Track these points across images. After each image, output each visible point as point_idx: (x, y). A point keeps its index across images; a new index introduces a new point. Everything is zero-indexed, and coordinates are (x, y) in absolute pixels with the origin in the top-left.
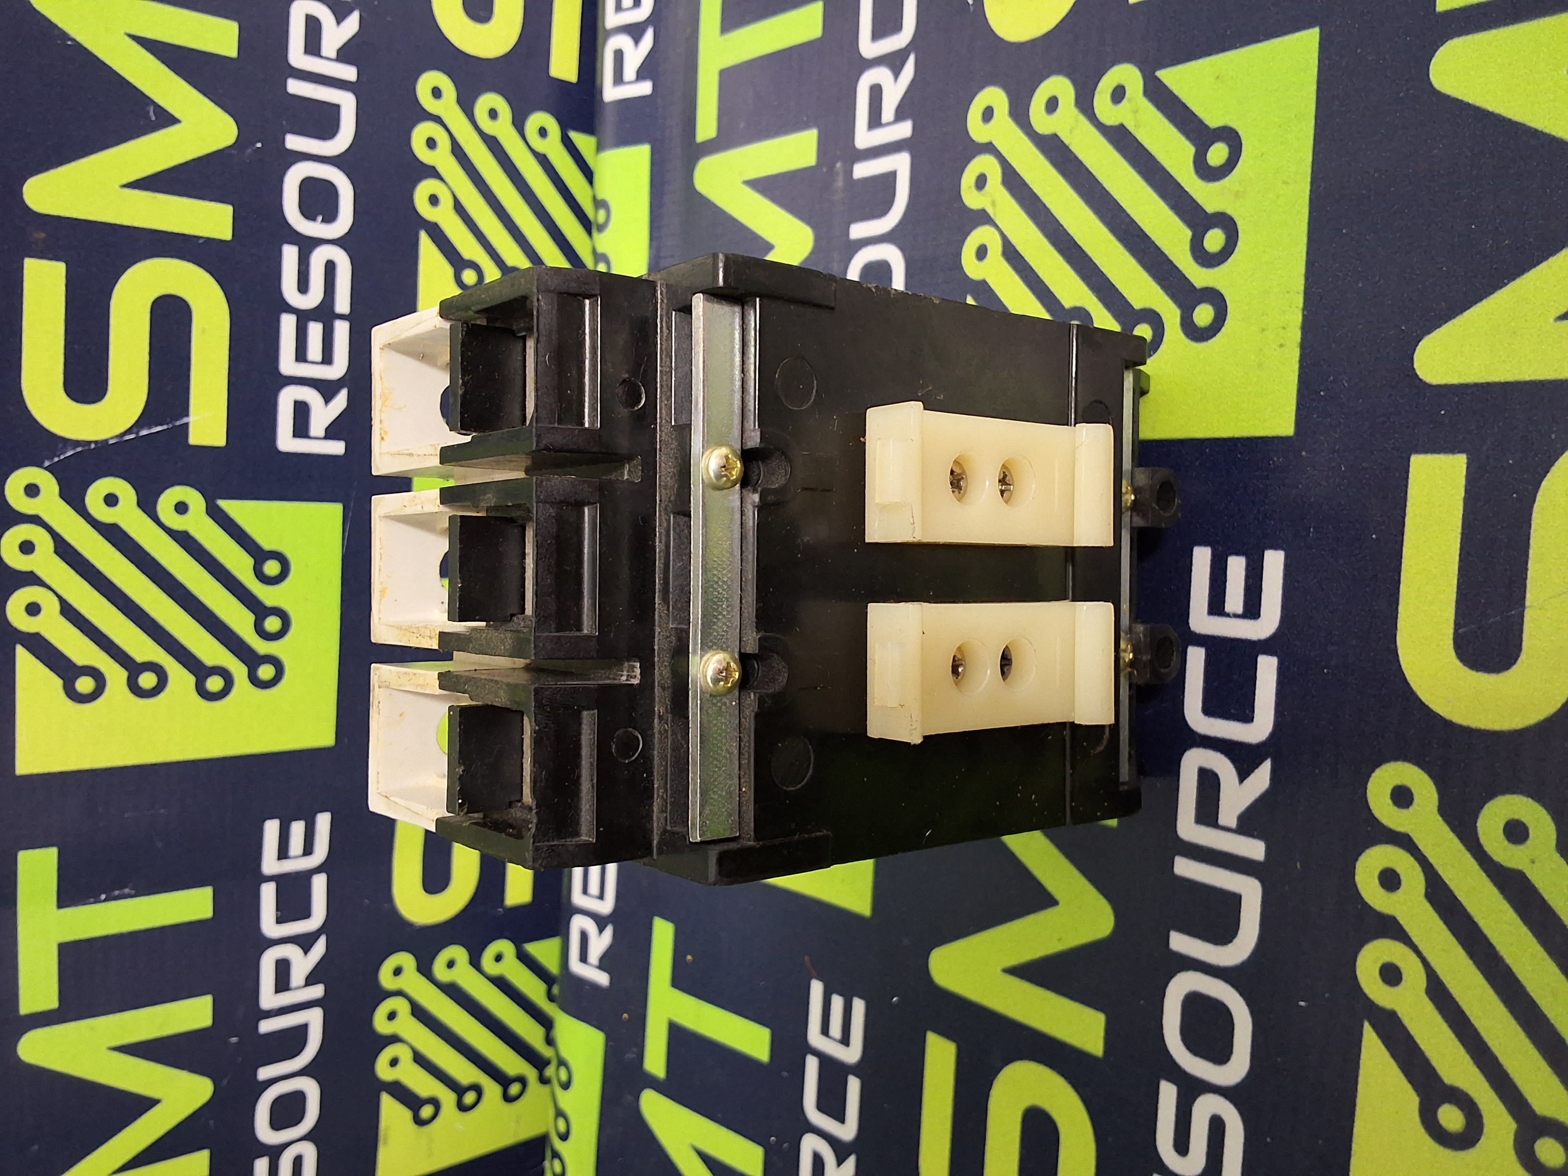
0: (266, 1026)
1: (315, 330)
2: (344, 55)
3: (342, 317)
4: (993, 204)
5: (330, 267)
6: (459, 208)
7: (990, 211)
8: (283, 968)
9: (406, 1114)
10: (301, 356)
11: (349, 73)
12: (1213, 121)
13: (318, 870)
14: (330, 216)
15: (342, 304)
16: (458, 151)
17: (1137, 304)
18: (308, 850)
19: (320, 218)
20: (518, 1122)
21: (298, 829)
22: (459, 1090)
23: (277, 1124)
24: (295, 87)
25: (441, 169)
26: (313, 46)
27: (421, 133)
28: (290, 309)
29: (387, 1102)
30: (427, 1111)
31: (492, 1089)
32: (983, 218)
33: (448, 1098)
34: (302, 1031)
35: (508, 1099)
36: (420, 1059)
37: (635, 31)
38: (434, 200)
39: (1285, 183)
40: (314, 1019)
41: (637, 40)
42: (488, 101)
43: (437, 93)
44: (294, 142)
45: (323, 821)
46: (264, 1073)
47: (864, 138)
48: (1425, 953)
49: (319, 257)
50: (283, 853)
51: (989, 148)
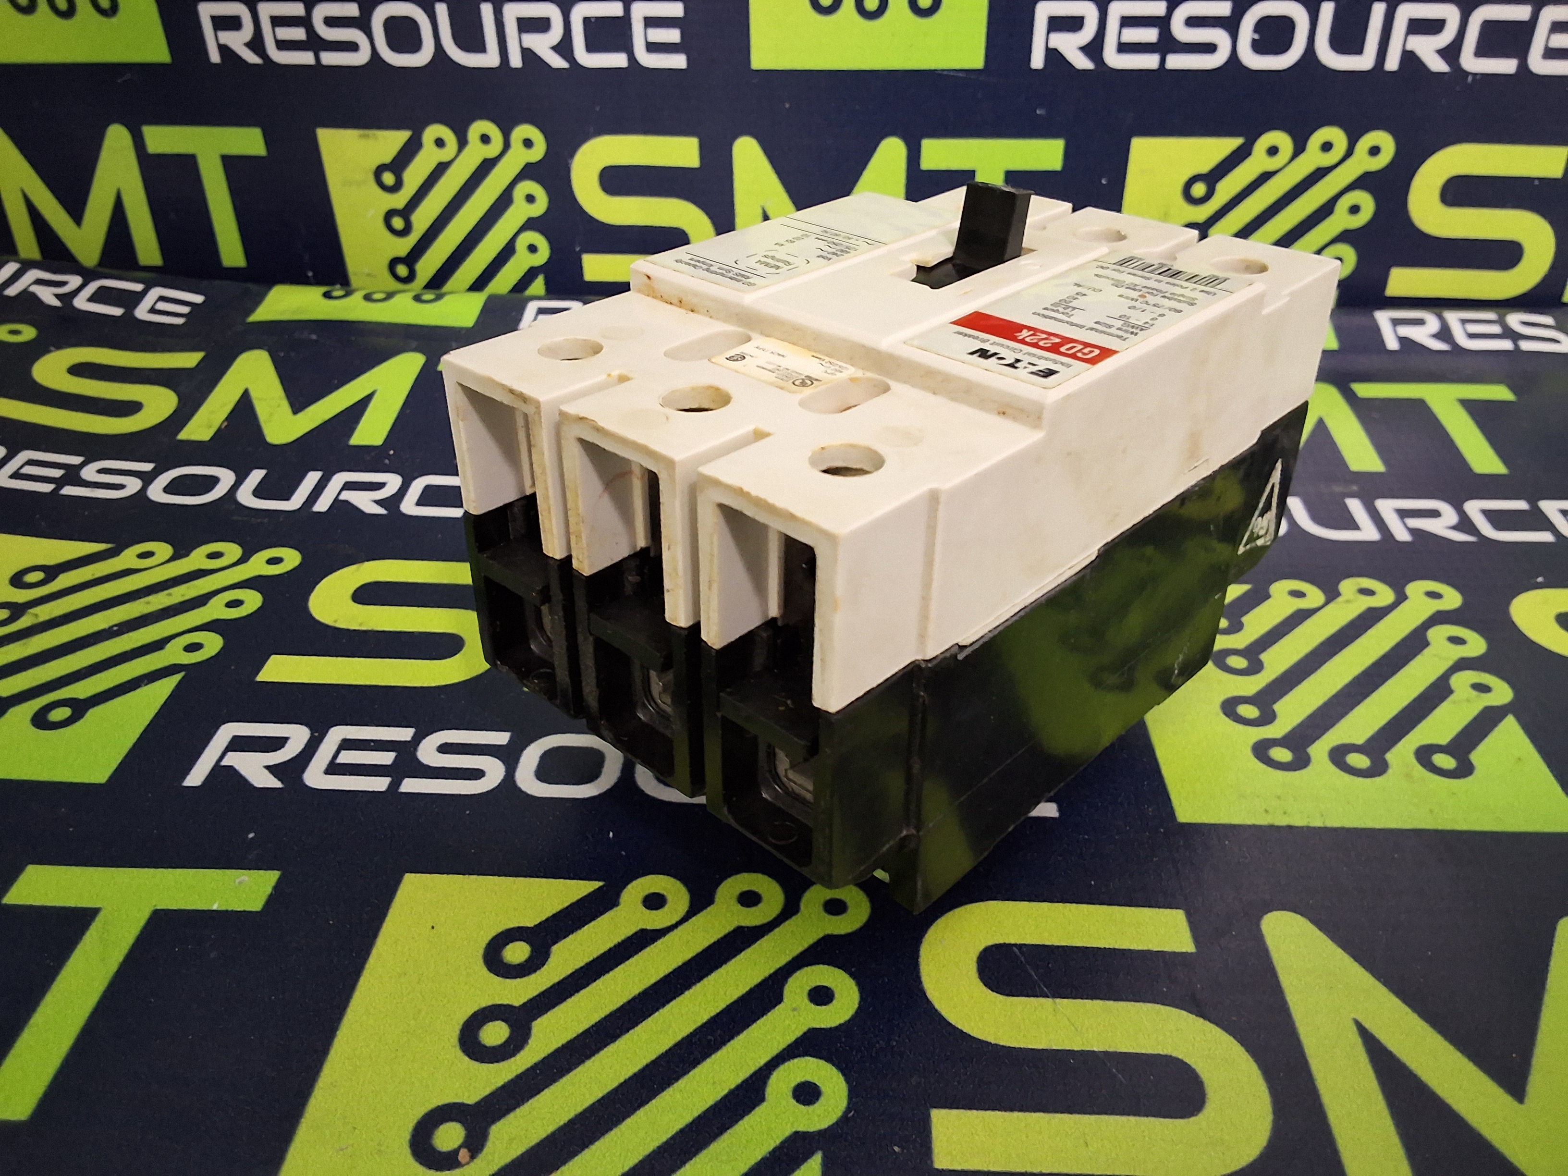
0: (487, 10)
1: (1150, 35)
2: (1409, 58)
3: (1163, 61)
4: (1348, 601)
5: (1210, 48)
6: (1265, 177)
7: (1340, 599)
8: (541, 25)
9: (387, 157)
10: (1127, 22)
11: (1392, 63)
12: (1476, 757)
13: (632, 58)
14: (1259, 47)
15: (1175, 62)
16: (1320, 174)
17: (1277, 707)
18: (653, 47)
19: (1257, 37)
20: (369, 275)
21: (673, 35)
22: (406, 212)
23: (391, 24)
24: (1378, 11)
25: (1302, 157)
26: (1418, 27)
27: (1336, 135)
28: (1171, 10)
29: (403, 136)
30: (389, 178)
31: (402, 247)
32: (1332, 595)
33: (399, 200)
34: (480, 47)
35: (394, 263)
36: (441, 169)
37: (1444, 334)
38: (1273, 151)
39: (1431, 811)
40: (490, 59)
41: (1437, 336)
42: (1366, 202)
43: (1375, 151)
44: (1327, 11)
45: (678, 61)
46: (442, 10)
47: (1387, 507)
48: (680, 928)
49: (1219, 36)
50: (651, 22)
51: (1401, 598)
